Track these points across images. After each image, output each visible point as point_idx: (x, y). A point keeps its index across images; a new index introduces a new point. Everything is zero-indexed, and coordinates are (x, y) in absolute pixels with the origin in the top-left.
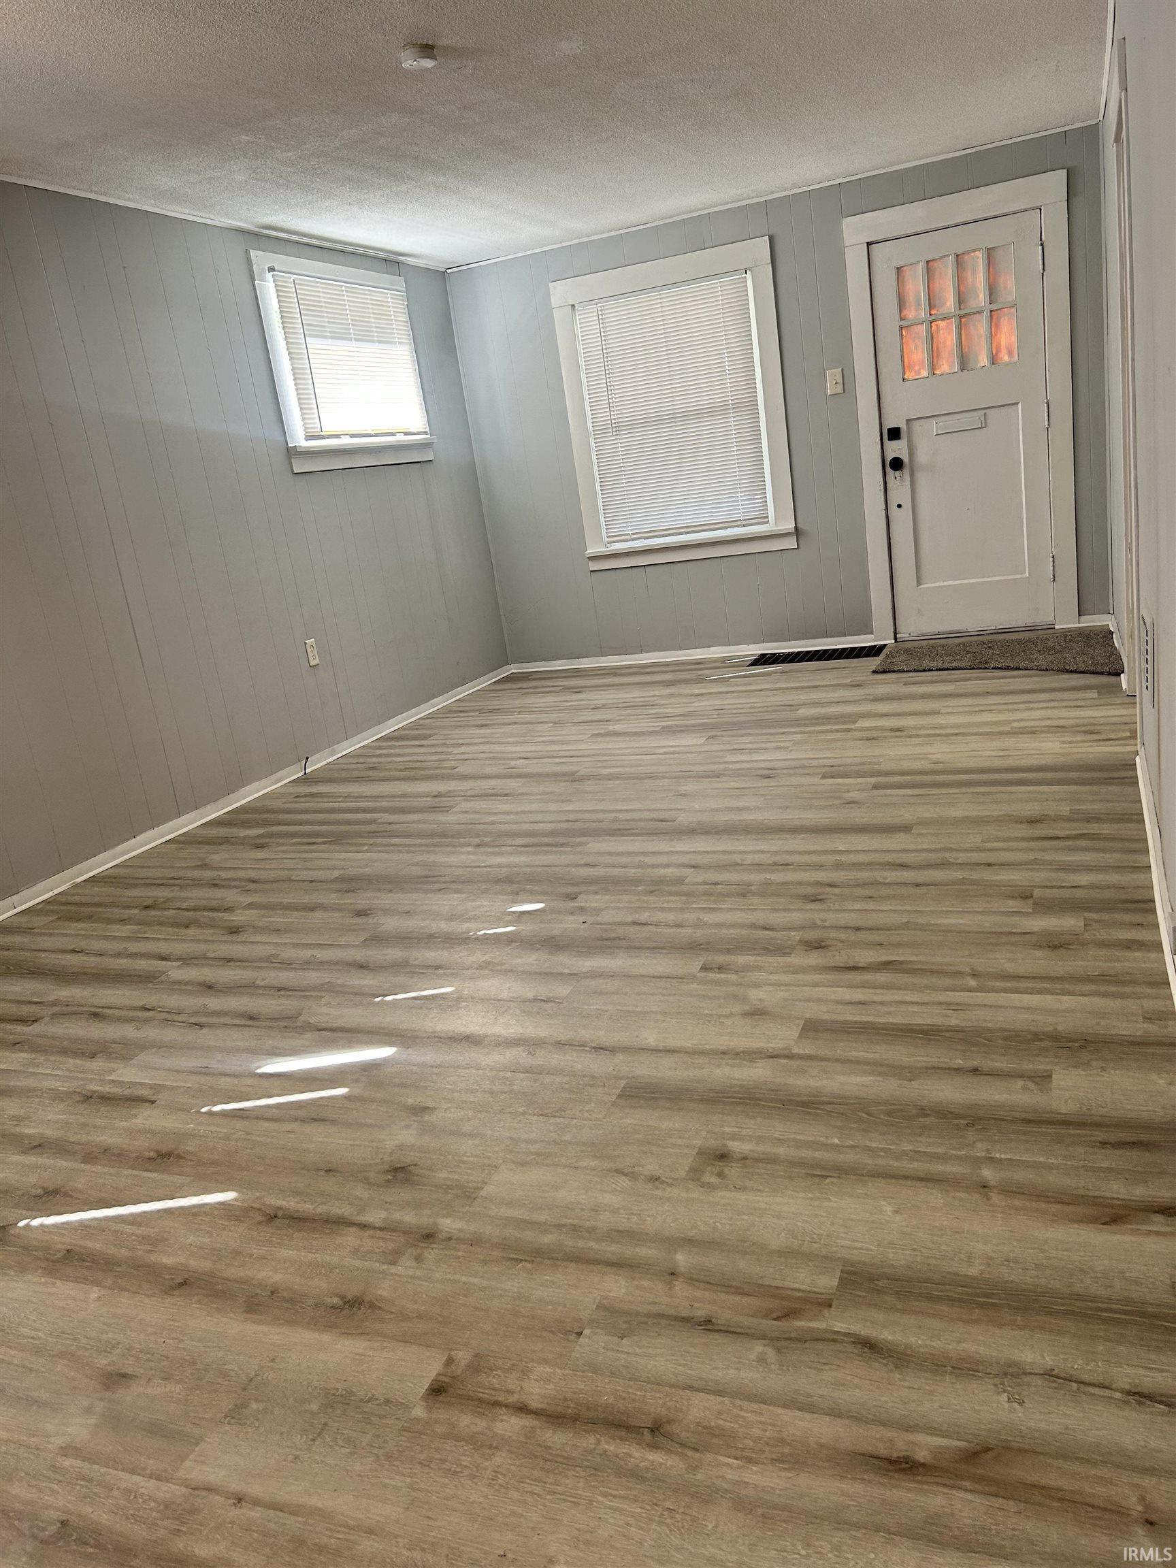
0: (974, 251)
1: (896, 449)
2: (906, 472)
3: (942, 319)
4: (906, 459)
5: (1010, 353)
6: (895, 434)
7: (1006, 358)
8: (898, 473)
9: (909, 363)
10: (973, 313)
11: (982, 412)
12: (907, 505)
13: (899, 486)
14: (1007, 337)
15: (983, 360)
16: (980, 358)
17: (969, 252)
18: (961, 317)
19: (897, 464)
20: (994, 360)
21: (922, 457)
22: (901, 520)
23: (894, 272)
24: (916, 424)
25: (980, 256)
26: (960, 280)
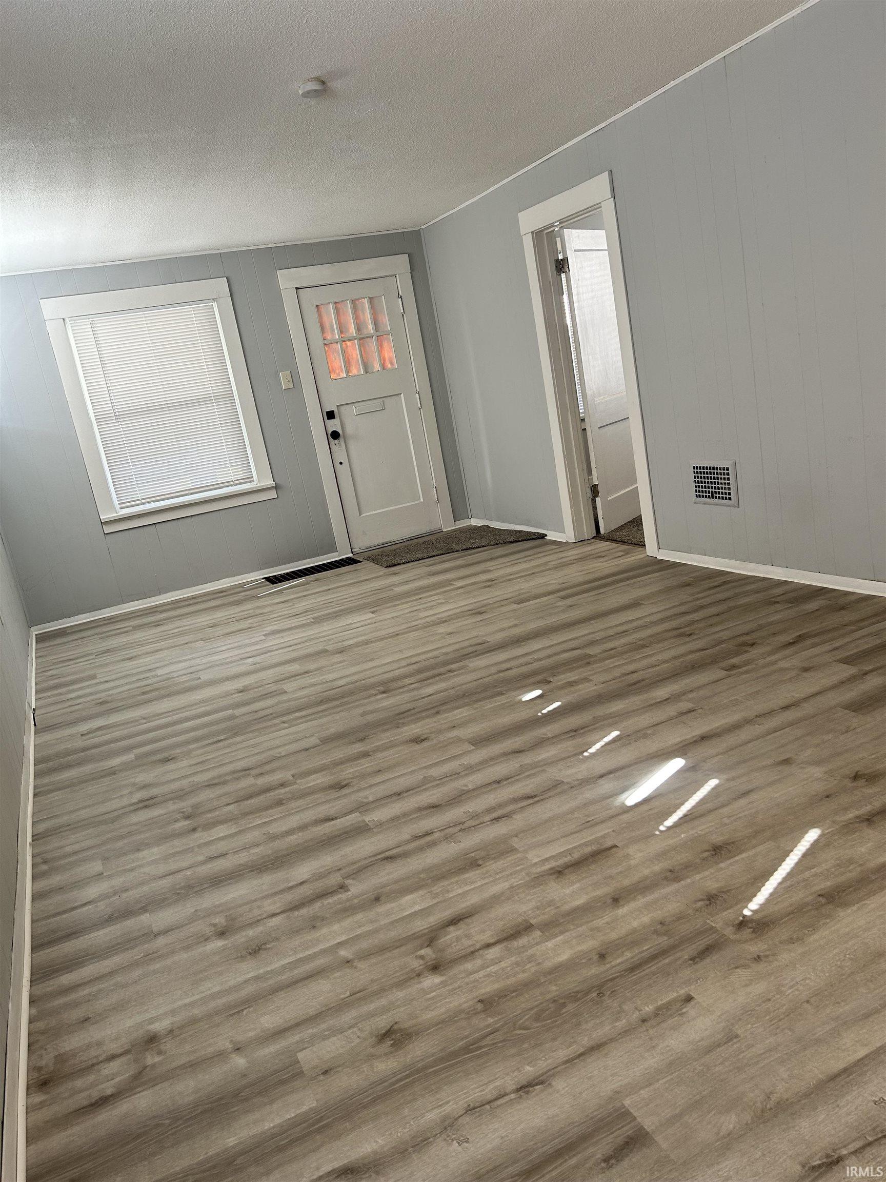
0: (362, 298)
1: (334, 425)
2: (342, 439)
3: (349, 340)
4: (340, 432)
5: (391, 363)
6: (331, 415)
7: (389, 366)
8: (336, 441)
9: (332, 368)
10: (367, 337)
11: (382, 400)
12: (345, 462)
13: (339, 448)
14: (389, 353)
15: (377, 367)
16: (375, 365)
17: (359, 299)
18: (360, 339)
19: (335, 435)
20: (383, 367)
21: (349, 430)
22: (343, 471)
23: (315, 307)
24: (343, 409)
25: (366, 301)
26: (356, 317)
